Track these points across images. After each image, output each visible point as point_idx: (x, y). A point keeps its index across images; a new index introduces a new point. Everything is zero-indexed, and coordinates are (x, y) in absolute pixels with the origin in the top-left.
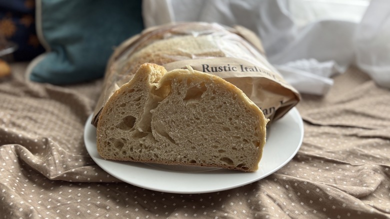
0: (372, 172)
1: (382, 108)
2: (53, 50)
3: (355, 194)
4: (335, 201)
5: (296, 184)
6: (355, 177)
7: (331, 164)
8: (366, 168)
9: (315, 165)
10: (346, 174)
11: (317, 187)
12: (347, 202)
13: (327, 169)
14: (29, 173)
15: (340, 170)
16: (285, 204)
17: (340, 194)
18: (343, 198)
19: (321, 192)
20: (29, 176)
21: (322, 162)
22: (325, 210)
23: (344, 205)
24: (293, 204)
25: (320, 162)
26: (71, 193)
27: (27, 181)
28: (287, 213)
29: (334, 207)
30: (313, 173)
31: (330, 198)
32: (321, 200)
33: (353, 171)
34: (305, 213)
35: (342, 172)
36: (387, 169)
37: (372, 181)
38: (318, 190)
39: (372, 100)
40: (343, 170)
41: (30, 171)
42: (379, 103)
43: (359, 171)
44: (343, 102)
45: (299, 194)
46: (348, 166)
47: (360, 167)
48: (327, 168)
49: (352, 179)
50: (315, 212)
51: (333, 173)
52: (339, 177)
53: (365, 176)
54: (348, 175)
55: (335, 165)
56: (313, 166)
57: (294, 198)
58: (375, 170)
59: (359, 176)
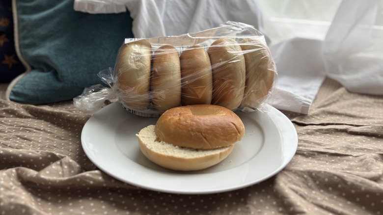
0: (375, 160)
1: (358, 109)
2: (33, 68)
3: (367, 177)
4: (353, 186)
5: (314, 174)
6: (360, 166)
7: (336, 157)
8: (368, 157)
9: (321, 159)
10: (352, 164)
11: (335, 175)
12: (366, 186)
13: (333, 162)
14: (39, 192)
15: (345, 161)
16: (306, 193)
17: (357, 179)
18: (361, 183)
19: (339, 179)
20: (39, 195)
21: (327, 156)
22: (344, 194)
23: (363, 189)
24: (314, 192)
25: (326, 157)
26: (93, 207)
27: (39, 200)
28: (311, 201)
29: (353, 191)
30: (322, 166)
31: (349, 183)
32: (340, 186)
33: (356, 161)
34: (327, 198)
35: (347, 163)
37: (377, 168)
38: (336, 178)
39: (347, 102)
40: (347, 161)
41: (39, 190)
42: (355, 105)
43: (361, 160)
44: (324, 106)
45: (318, 182)
46: (351, 157)
47: (362, 157)
48: (333, 160)
50: (335, 197)
51: (339, 165)
52: (346, 167)
53: (369, 164)
54: (353, 165)
55: (339, 157)
56: (320, 160)
57: (313, 186)
58: (376, 159)
59: (364, 165)
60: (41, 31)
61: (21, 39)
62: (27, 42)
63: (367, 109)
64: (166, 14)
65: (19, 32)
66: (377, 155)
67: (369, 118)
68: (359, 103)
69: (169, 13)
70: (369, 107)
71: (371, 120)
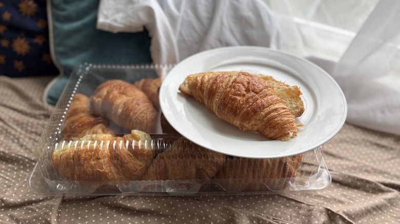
0: (319, 214)
1: (344, 145)
5: (261, 222)
6: (305, 216)
7: (291, 202)
9: (279, 201)
10: (300, 212)
15: (297, 208)
21: (285, 199)
25: (283, 200)
30: (276, 208)
33: (306, 210)
36: (330, 212)
40: (299, 208)
48: (288, 205)
49: (303, 217)
51: (291, 210)
53: (312, 217)
55: (294, 203)
56: (277, 202)
58: (321, 212)
59: (308, 216)
60: (72, 42)
61: (56, 45)
62: (60, 49)
63: (353, 146)
64: (181, 34)
65: (55, 38)
66: (323, 210)
67: (347, 159)
68: (348, 139)
69: (183, 32)
70: (355, 145)
71: (347, 163)
